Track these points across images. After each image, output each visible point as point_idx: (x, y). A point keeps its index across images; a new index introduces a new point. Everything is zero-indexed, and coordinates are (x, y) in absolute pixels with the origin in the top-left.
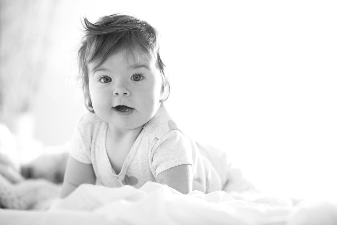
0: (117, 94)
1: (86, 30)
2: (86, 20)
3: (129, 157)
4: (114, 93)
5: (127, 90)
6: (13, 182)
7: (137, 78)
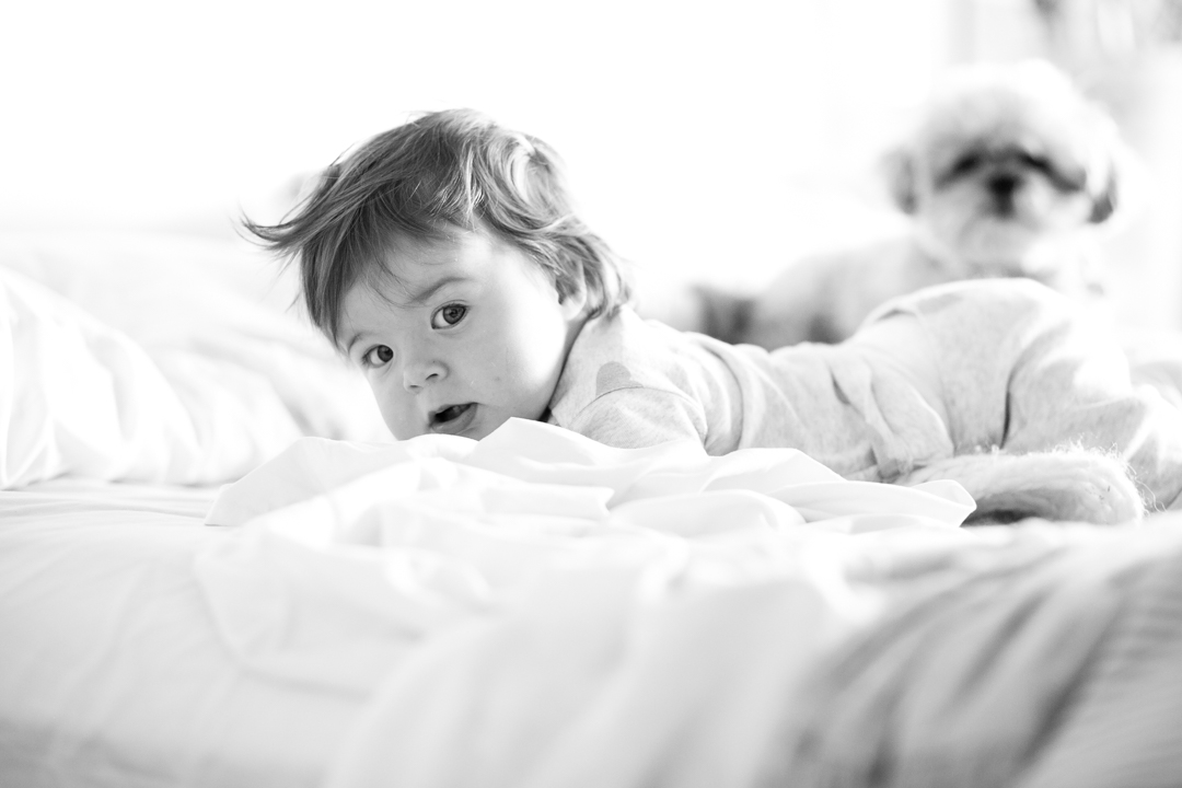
0: (414, 387)
5: (434, 361)
7: (456, 312)
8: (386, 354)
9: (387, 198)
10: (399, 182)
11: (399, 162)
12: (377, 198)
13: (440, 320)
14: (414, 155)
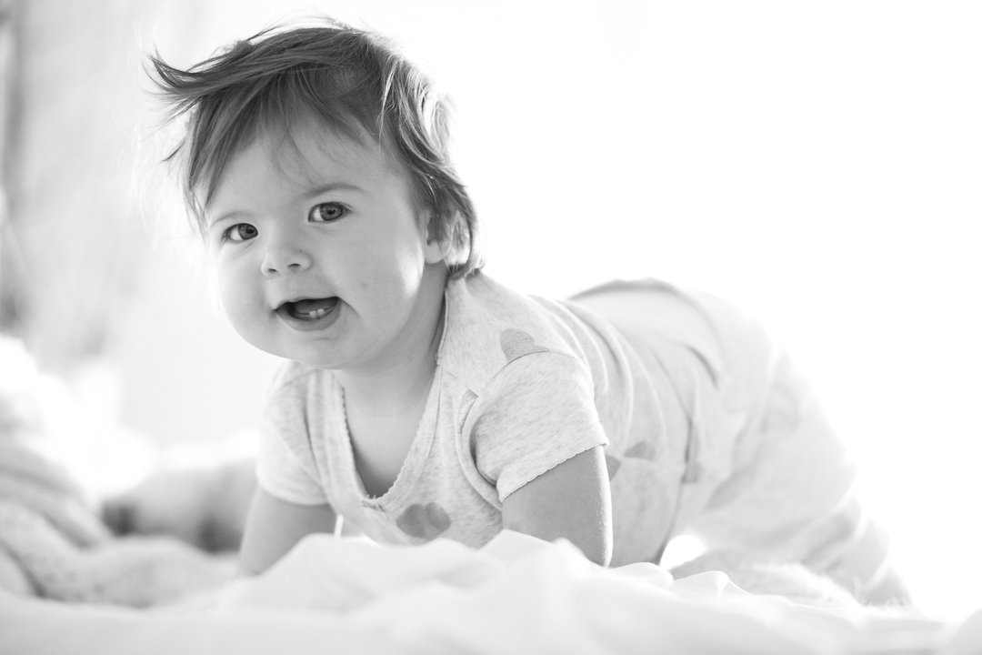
0: (272, 271)
1: (165, 92)
2: (159, 65)
3: (416, 450)
4: (264, 268)
5: (300, 252)
6: (81, 542)
7: (334, 212)
8: (249, 232)
9: (307, 73)
10: (321, 66)
11: (326, 50)
12: (297, 71)
13: (317, 215)
14: (341, 50)
